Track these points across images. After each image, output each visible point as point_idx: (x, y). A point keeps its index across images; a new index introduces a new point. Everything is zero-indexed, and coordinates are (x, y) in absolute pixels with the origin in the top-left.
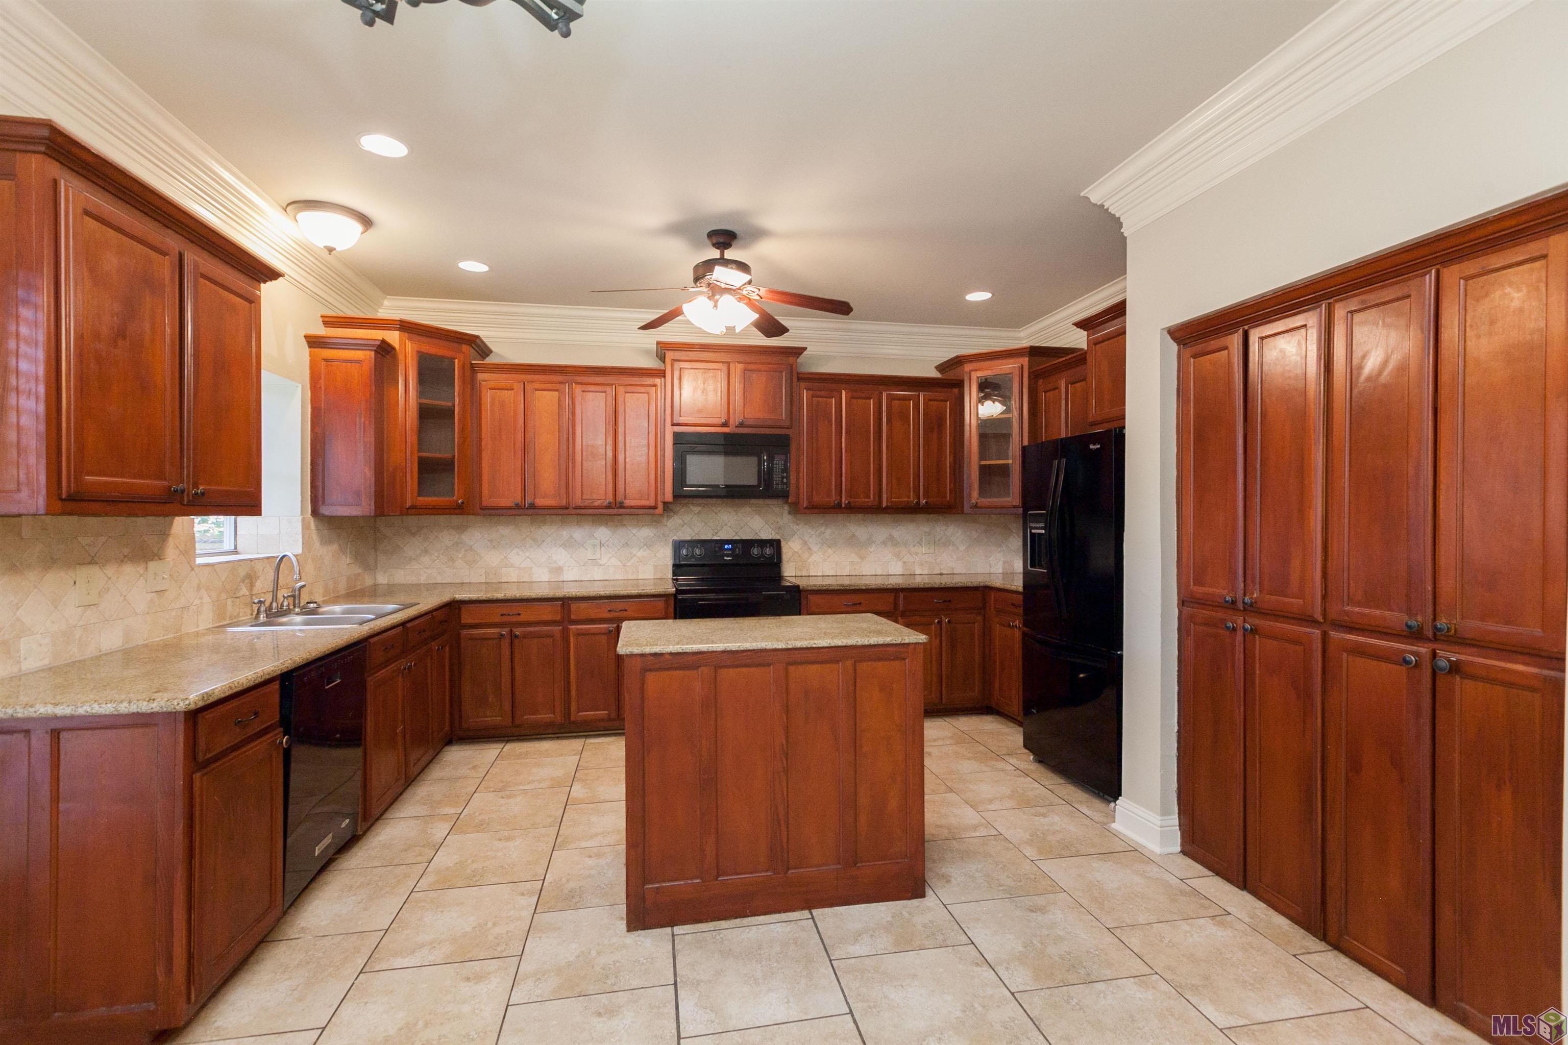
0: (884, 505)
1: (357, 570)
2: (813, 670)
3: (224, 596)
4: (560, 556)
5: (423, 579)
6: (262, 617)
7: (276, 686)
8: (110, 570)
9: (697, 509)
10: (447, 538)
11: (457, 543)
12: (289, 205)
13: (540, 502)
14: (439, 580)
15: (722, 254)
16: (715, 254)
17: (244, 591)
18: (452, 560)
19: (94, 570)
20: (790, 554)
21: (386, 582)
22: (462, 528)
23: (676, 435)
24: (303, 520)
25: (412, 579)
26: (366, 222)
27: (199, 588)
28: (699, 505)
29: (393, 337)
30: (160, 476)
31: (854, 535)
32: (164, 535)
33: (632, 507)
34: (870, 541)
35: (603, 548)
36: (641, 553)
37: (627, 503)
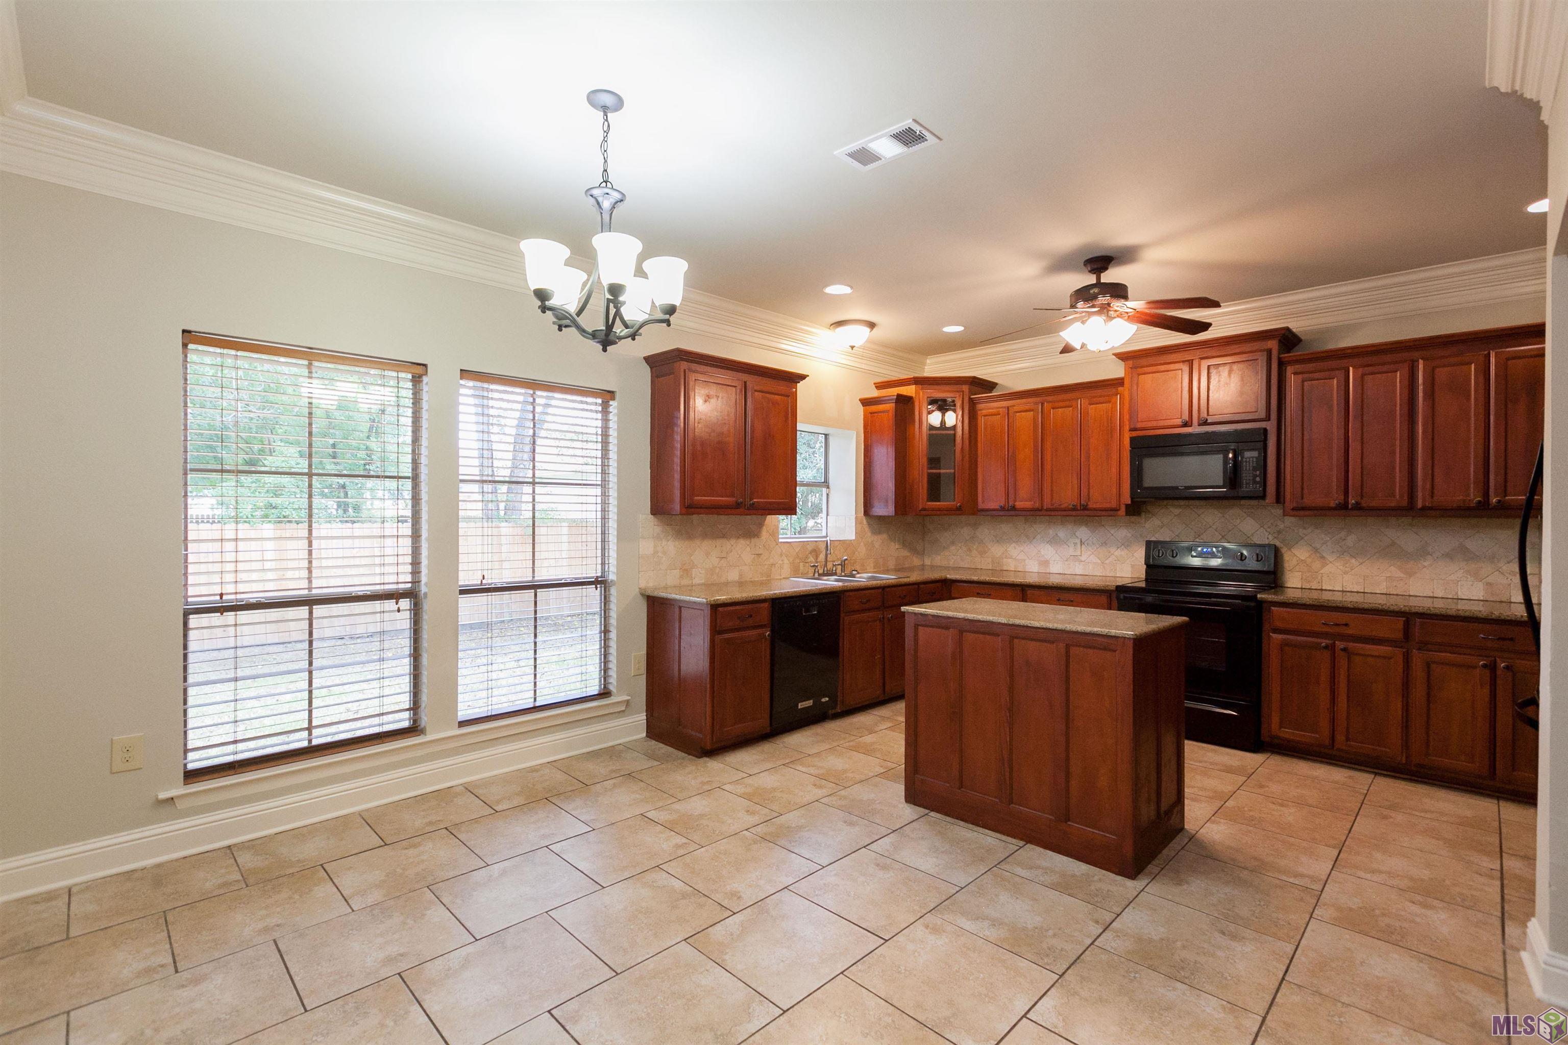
0: (1420, 504)
1: (906, 553)
2: (1032, 645)
3: (798, 561)
4: (1047, 551)
5: (951, 564)
6: (816, 575)
7: (766, 605)
8: (733, 541)
9: (1177, 511)
10: (966, 531)
11: (973, 537)
12: (831, 325)
13: (1019, 504)
14: (962, 564)
15: (1098, 278)
16: (1091, 279)
17: (811, 559)
18: (970, 550)
19: (724, 541)
20: (1294, 562)
21: (929, 564)
22: (975, 526)
23: (1132, 439)
24: (856, 518)
25: (944, 563)
26: (872, 325)
27: (781, 555)
28: (1180, 506)
29: (909, 390)
30: (732, 495)
31: (1393, 544)
32: (761, 525)
33: (1095, 509)
34: (1423, 553)
35: (1083, 546)
36: (1118, 553)
37: (1091, 505)
